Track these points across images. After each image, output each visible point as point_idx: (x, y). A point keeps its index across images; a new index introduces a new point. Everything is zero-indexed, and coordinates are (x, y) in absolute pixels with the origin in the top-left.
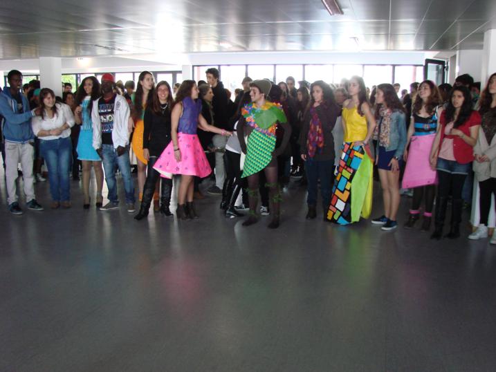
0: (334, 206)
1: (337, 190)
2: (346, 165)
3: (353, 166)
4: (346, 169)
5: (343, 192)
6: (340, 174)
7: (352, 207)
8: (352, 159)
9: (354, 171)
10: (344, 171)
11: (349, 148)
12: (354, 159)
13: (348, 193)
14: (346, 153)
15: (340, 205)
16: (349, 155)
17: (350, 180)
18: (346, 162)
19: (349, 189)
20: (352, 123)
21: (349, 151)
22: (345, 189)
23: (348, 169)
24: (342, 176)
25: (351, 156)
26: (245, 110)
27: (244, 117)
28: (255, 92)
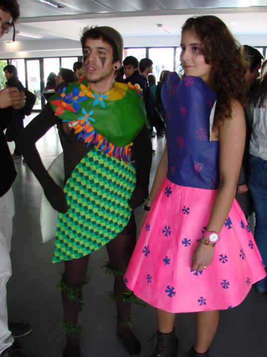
26: (64, 104)
27: (62, 120)
28: (102, 56)
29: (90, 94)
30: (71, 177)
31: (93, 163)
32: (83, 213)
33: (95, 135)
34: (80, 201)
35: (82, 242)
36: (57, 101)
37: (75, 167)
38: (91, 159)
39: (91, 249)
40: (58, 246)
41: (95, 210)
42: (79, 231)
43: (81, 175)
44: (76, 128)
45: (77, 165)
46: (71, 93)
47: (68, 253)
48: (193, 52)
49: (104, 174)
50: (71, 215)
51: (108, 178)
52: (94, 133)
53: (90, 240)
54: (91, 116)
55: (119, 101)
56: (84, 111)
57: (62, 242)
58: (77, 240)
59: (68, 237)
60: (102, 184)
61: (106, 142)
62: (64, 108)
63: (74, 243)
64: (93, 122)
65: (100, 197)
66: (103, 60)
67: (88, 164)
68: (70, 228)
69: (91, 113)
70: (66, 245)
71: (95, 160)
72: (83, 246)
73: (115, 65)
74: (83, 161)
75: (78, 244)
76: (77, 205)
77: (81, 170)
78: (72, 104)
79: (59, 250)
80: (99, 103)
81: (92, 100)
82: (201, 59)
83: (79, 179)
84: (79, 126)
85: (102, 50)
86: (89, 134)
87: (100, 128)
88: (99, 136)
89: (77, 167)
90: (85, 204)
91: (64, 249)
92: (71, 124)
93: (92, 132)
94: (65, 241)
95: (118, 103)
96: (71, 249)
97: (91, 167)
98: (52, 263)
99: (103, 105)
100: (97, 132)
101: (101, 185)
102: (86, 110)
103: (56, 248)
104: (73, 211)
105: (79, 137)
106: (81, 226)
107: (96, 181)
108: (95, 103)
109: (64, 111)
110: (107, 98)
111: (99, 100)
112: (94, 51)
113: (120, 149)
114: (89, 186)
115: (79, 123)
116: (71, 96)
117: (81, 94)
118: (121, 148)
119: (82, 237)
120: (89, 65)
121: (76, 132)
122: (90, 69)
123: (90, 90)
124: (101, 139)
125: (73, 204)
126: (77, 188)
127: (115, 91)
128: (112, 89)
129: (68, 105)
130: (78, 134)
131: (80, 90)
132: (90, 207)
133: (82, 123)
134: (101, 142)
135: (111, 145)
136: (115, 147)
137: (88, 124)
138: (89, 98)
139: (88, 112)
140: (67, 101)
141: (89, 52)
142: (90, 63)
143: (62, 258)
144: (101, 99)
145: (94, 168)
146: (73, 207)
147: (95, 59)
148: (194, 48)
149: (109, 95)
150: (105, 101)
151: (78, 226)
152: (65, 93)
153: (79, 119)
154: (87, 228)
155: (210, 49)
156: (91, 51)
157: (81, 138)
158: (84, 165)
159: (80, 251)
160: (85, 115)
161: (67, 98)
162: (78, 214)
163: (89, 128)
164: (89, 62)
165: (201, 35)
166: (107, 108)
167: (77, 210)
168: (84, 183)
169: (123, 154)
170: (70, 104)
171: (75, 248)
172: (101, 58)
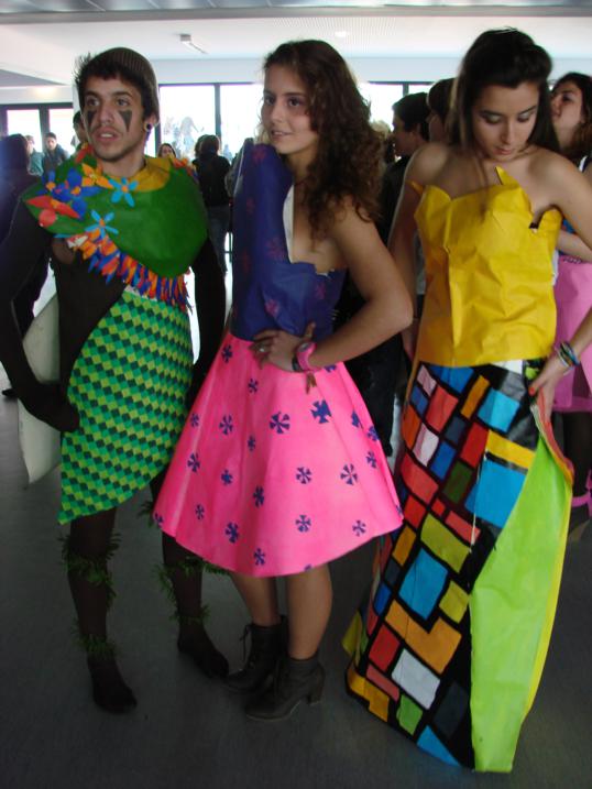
0: (388, 673)
1: (395, 605)
2: (439, 495)
3: (482, 506)
4: (442, 519)
5: (427, 624)
6: (409, 536)
7: (476, 704)
8: (474, 471)
9: (487, 539)
10: (431, 524)
11: (457, 412)
12: (489, 472)
13: (457, 637)
14: (441, 435)
15: (418, 682)
16: (458, 446)
17: (467, 576)
18: (441, 483)
19: (457, 617)
20: (484, 268)
21: (457, 424)
22: (437, 613)
23: (453, 519)
24: (419, 546)
25: (465, 456)
26: (56, 204)
27: (55, 234)
28: (124, 108)
29: (103, 183)
30: (82, 356)
31: (123, 325)
32: (110, 423)
33: (121, 260)
34: (102, 400)
35: (113, 478)
36: (40, 199)
37: (88, 335)
38: (119, 320)
39: (132, 487)
40: (69, 489)
41: (134, 414)
42: (106, 457)
43: (102, 350)
44: (84, 248)
45: (91, 331)
46: (66, 182)
47: (89, 501)
48: (289, 107)
49: (144, 343)
50: (88, 430)
51: (152, 350)
52: (118, 256)
53: (128, 471)
54: (109, 224)
55: (160, 191)
56: (95, 215)
57: (73, 481)
58: (104, 474)
59: (86, 471)
60: (142, 362)
61: (143, 270)
62: (57, 212)
63: (100, 482)
64: (114, 235)
65: (142, 388)
66: (127, 117)
67: (113, 329)
68: (87, 455)
69: (110, 217)
70: (84, 487)
71: (125, 320)
72: (116, 485)
73: (146, 123)
74: (103, 323)
75: (106, 481)
76: (98, 410)
77: (100, 341)
78: (70, 203)
79: (71, 498)
80: (123, 197)
81: (109, 192)
82: (303, 122)
83: (97, 359)
84: (88, 244)
85: (122, 97)
86: (110, 257)
87: (128, 245)
88: (129, 261)
89: (91, 336)
90: (112, 405)
91: (79, 495)
92: (73, 240)
93: (114, 254)
94: (81, 479)
95: (157, 194)
96: (94, 493)
97: (120, 334)
98: (59, 524)
99: (131, 202)
100: (124, 253)
101: (141, 365)
102: (99, 213)
103: (64, 493)
104: (92, 421)
105: (92, 265)
106: (110, 447)
107: (132, 358)
108: (116, 198)
109: (57, 218)
110: (136, 187)
111: (122, 191)
112: (108, 100)
113: (168, 283)
114: (118, 371)
115: (88, 240)
116: (67, 187)
117: (85, 183)
118: (171, 281)
119: (112, 469)
120: (102, 129)
121: (85, 257)
122: (104, 135)
123: (102, 174)
124: (132, 266)
125: (91, 409)
126: (94, 377)
127: (150, 173)
128: (145, 170)
129: (64, 204)
130: (89, 260)
131: (81, 175)
132: (123, 410)
133: (94, 238)
134: (132, 271)
135: (150, 275)
136: (160, 279)
137: (106, 238)
138: (103, 190)
139: (103, 217)
140: (60, 198)
141: (97, 103)
142: (104, 125)
143: (77, 512)
144: (125, 189)
145: (125, 334)
146: (90, 413)
147: (112, 116)
148: (292, 100)
149: (140, 182)
150: (133, 194)
151: (104, 449)
152: (55, 182)
153: (87, 230)
154: (120, 451)
155: (324, 106)
156: (101, 100)
157: (95, 268)
158: (105, 331)
159: (112, 494)
160: (97, 223)
161: (59, 191)
162: (103, 426)
163: (108, 246)
164: (100, 122)
165: (308, 79)
166: (138, 206)
167: (99, 419)
168: (107, 365)
169: (176, 292)
170: (66, 202)
171: (102, 490)
172: (122, 113)
